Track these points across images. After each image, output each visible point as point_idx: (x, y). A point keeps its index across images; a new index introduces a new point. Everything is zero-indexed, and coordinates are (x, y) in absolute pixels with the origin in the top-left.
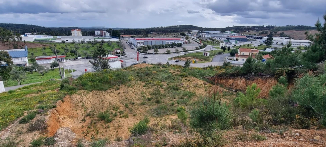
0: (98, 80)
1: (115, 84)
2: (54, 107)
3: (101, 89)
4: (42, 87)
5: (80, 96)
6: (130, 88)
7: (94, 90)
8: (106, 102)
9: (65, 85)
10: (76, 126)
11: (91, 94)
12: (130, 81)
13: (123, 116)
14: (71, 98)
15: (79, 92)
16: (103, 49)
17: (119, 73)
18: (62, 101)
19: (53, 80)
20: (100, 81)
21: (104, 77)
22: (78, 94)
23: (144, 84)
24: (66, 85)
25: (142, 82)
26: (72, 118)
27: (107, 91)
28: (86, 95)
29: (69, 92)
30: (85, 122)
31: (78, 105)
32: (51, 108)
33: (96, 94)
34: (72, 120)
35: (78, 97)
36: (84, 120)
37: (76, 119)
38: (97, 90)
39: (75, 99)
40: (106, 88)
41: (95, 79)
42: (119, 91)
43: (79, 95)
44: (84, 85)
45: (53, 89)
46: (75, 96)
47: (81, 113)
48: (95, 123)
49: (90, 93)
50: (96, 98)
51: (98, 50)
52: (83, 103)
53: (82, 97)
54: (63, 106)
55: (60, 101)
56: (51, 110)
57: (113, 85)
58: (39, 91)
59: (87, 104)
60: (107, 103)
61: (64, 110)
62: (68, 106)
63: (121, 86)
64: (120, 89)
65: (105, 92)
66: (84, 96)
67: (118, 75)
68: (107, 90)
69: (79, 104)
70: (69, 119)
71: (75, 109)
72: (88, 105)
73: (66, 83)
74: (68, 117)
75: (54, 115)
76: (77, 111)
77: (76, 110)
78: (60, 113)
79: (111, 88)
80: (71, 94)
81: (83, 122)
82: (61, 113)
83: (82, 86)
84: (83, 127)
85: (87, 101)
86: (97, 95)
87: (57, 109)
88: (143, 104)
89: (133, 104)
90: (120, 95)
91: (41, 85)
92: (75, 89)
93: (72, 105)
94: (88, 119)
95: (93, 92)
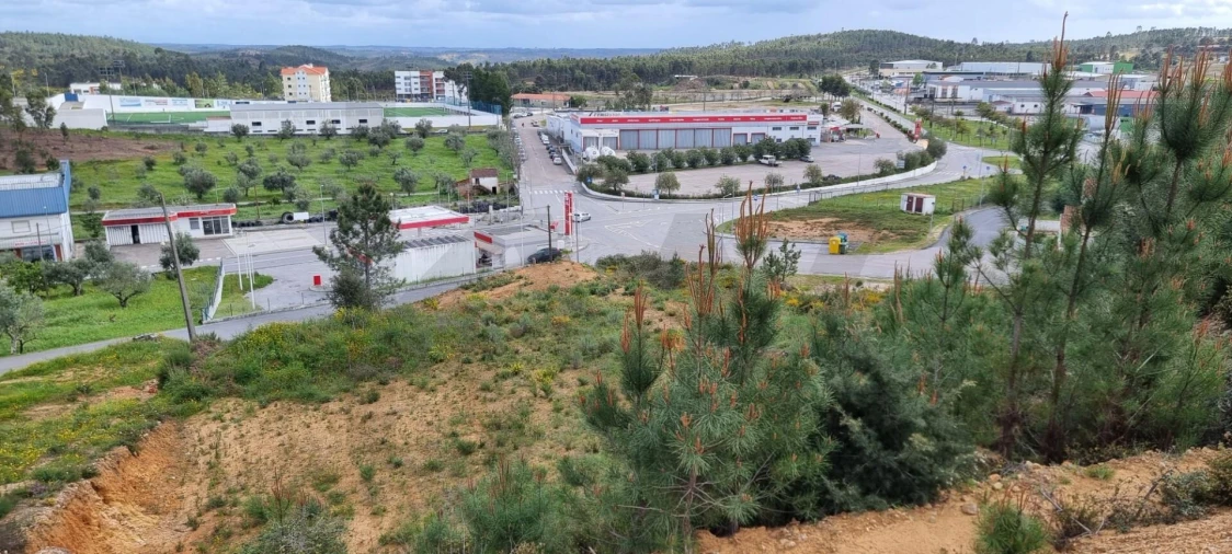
0: (304, 356)
1: (372, 376)
2: (87, 475)
3: (307, 398)
4: (99, 371)
5: (214, 426)
6: (422, 396)
7: (278, 399)
8: (300, 456)
9: (172, 374)
10: (160, 542)
11: (263, 415)
12: (436, 360)
13: (339, 513)
14: (179, 430)
15: (216, 407)
16: (379, 198)
17: (400, 325)
18: (131, 449)
19: (149, 338)
20: (310, 361)
21: (327, 347)
22: (211, 416)
23: (488, 376)
24: (177, 374)
25: (484, 367)
26: (156, 513)
27: (325, 405)
28: (238, 421)
29: (179, 407)
30: (195, 530)
31: (196, 463)
32: (73, 479)
33: (280, 418)
34: (151, 519)
35: (204, 432)
36: (193, 524)
37: (168, 519)
38: (291, 399)
39: (196, 436)
40: (323, 394)
41: (289, 354)
42: (370, 408)
43: (215, 419)
44: (244, 377)
45: (136, 382)
46: (198, 425)
47: (194, 493)
48: (228, 535)
49: (259, 413)
50: (271, 434)
52: (217, 456)
53: (225, 428)
54: (133, 470)
55: (123, 450)
56: (72, 486)
57: (361, 379)
58: (82, 391)
59: (229, 459)
60: (304, 460)
61: (131, 482)
62: (154, 468)
64: (381, 400)
65: (315, 410)
66: (233, 425)
67: (390, 337)
68: (327, 400)
69: (201, 460)
70: (142, 515)
71: (180, 479)
72: (233, 464)
73: (178, 364)
74: (143, 509)
75: (81, 505)
76: (185, 488)
77: (182, 484)
78: (110, 495)
79: (346, 391)
80: (185, 414)
81: (190, 528)
82: (113, 496)
83: (238, 379)
84: (180, 549)
85: (235, 448)
86: (280, 424)
87: (100, 482)
88: (433, 467)
89: (398, 465)
90: (369, 423)
91: (99, 359)
92: (205, 393)
93: (173, 460)
94: (210, 521)
95: (271, 407)
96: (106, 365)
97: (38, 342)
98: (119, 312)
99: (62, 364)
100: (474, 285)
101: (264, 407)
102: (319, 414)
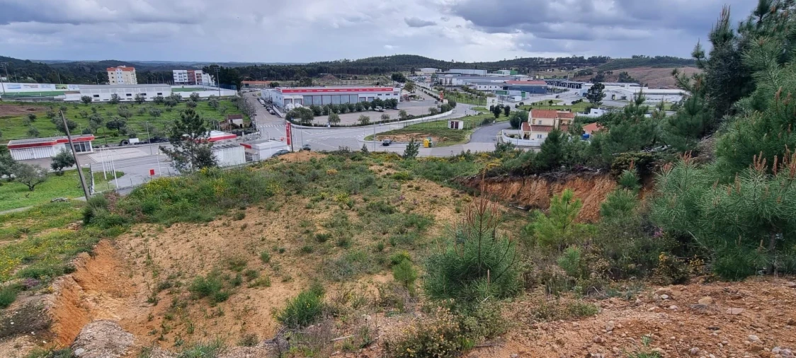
0: (188, 196)
1: (234, 206)
2: (69, 271)
3: (197, 220)
4: (31, 221)
5: (138, 240)
6: (271, 214)
7: (177, 222)
8: (210, 252)
10: (132, 315)
11: (170, 231)
12: (271, 195)
13: (258, 284)
14: (114, 244)
15: (135, 229)
16: (197, 116)
17: (242, 176)
18: (91, 254)
19: (62, 200)
20: (191, 197)
21: (202, 189)
22: (134, 234)
23: (306, 201)
24: (98, 212)
25: (301, 196)
26: (120, 297)
27: (211, 222)
28: (154, 236)
29: (109, 230)
30: (156, 304)
31: (135, 263)
32: (58, 274)
33: (184, 232)
34: (119, 301)
35: (133, 243)
36: (153, 301)
37: (131, 299)
38: (186, 221)
39: (127, 247)
40: (208, 216)
41: (177, 194)
42: (242, 222)
43: (137, 236)
44: (149, 210)
45: (61, 224)
46: (125, 240)
47: (143, 283)
48: (184, 306)
49: (167, 230)
50: (182, 241)
51: (184, 121)
52: (149, 257)
53: (146, 240)
54: (95, 268)
55: (85, 255)
56: (59, 279)
57: (228, 207)
58: (24, 231)
59: (158, 258)
60: (215, 254)
61: (96, 277)
62: (107, 267)
63: (248, 209)
64: (246, 217)
65: (206, 226)
66: (152, 239)
67: (238, 183)
68: (211, 220)
69: (138, 261)
70: (111, 299)
71: (129, 273)
72: (164, 261)
73: (98, 206)
74: (109, 295)
75: (70, 293)
76: (134, 279)
77: (131, 276)
78: (86, 285)
79: (221, 214)
80: (115, 235)
81: (151, 304)
82: (89, 286)
83: (144, 212)
84: (150, 319)
85: (160, 251)
86: (185, 235)
87: (78, 276)
88: (307, 251)
89: (282, 251)
90: (246, 230)
91: (29, 214)
92: (124, 221)
93: (118, 262)
94: (165, 299)
95: (174, 226)
99: (1, 219)
100: (256, 165)
101: (169, 227)
102: (210, 228)
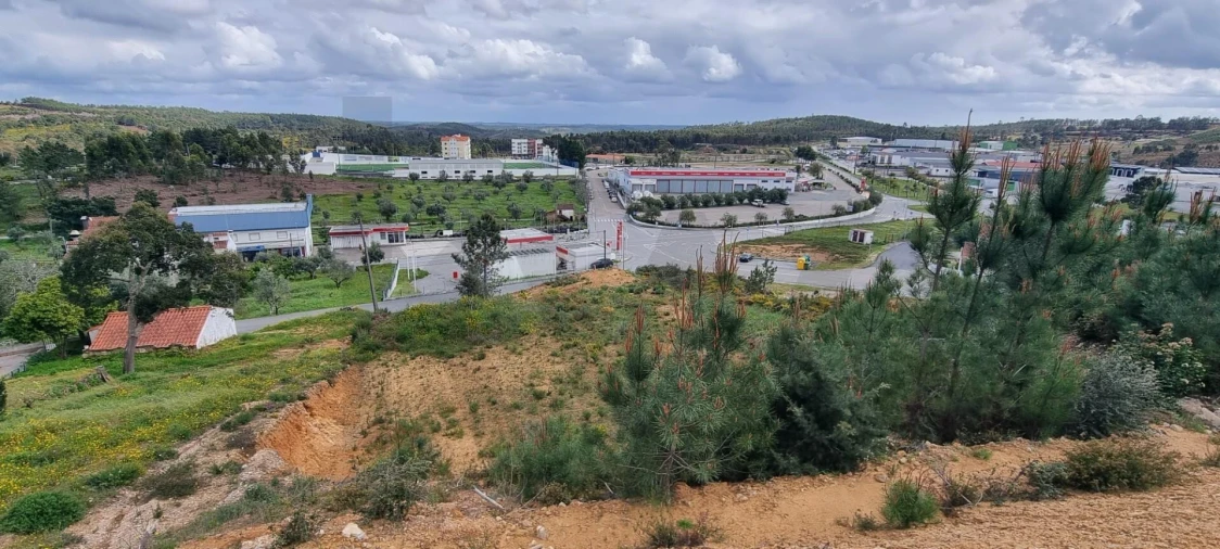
0: (440, 326)
1: (482, 342)
2: (302, 398)
3: (441, 354)
4: (319, 328)
5: (382, 370)
6: (513, 357)
7: (422, 354)
8: (433, 393)
9: (359, 335)
10: (343, 443)
11: (412, 364)
12: (523, 333)
13: (452, 434)
14: (361, 371)
15: (384, 357)
18: (330, 383)
19: (350, 309)
20: (443, 330)
21: (456, 320)
22: (381, 363)
23: (556, 347)
24: (362, 334)
25: (554, 340)
26: (343, 425)
27: (451, 359)
28: (397, 367)
29: (362, 356)
30: (365, 437)
31: (369, 393)
32: (292, 401)
33: (423, 367)
34: (340, 428)
35: (376, 372)
36: (364, 434)
37: (350, 428)
38: (430, 354)
39: (370, 375)
41: (430, 325)
42: (479, 363)
43: (383, 365)
44: (401, 339)
46: (372, 368)
47: (367, 413)
48: (385, 443)
49: (410, 362)
50: (416, 377)
51: (479, 227)
52: (382, 389)
53: (388, 371)
54: (331, 396)
55: (325, 382)
56: (291, 405)
57: (475, 343)
58: (308, 341)
59: (389, 392)
60: (435, 396)
61: (328, 403)
62: (343, 395)
63: (494, 348)
64: (487, 358)
65: (445, 362)
66: (393, 369)
67: (494, 317)
68: (452, 357)
69: (373, 391)
70: (334, 425)
71: (359, 403)
72: (392, 396)
73: (365, 328)
74: (335, 421)
75: (295, 417)
76: (361, 409)
77: (360, 406)
78: (314, 411)
79: (465, 351)
80: (365, 361)
81: (362, 436)
82: (317, 413)
83: (398, 340)
84: (355, 449)
85: (394, 384)
86: (422, 370)
87: (308, 403)
88: (517, 406)
89: (494, 403)
90: (478, 374)
91: (319, 321)
92: (378, 347)
93: (355, 390)
94: (375, 432)
95: (418, 359)
96: (324, 325)
97: (287, 308)
98: (335, 291)
99: (298, 323)
100: (553, 283)
101: (413, 359)
102: (447, 366)
